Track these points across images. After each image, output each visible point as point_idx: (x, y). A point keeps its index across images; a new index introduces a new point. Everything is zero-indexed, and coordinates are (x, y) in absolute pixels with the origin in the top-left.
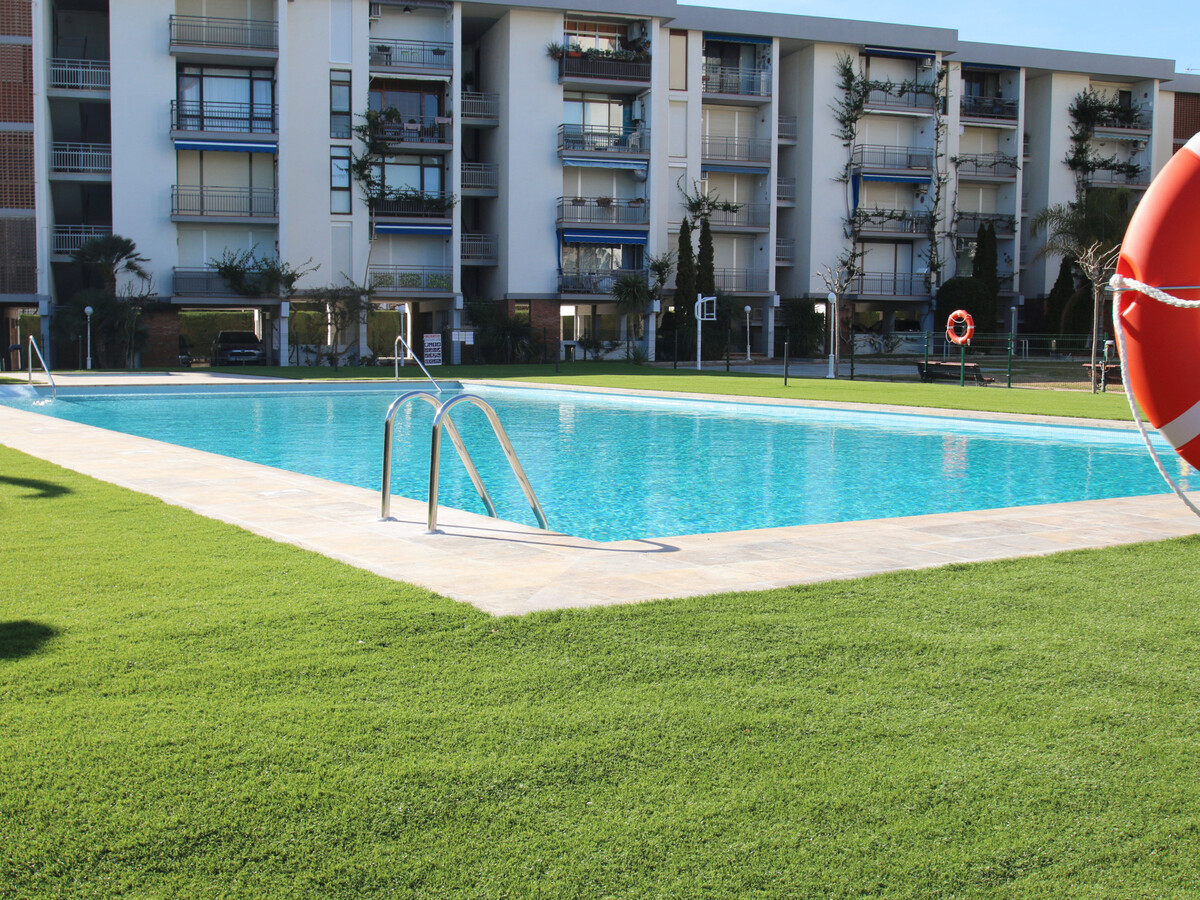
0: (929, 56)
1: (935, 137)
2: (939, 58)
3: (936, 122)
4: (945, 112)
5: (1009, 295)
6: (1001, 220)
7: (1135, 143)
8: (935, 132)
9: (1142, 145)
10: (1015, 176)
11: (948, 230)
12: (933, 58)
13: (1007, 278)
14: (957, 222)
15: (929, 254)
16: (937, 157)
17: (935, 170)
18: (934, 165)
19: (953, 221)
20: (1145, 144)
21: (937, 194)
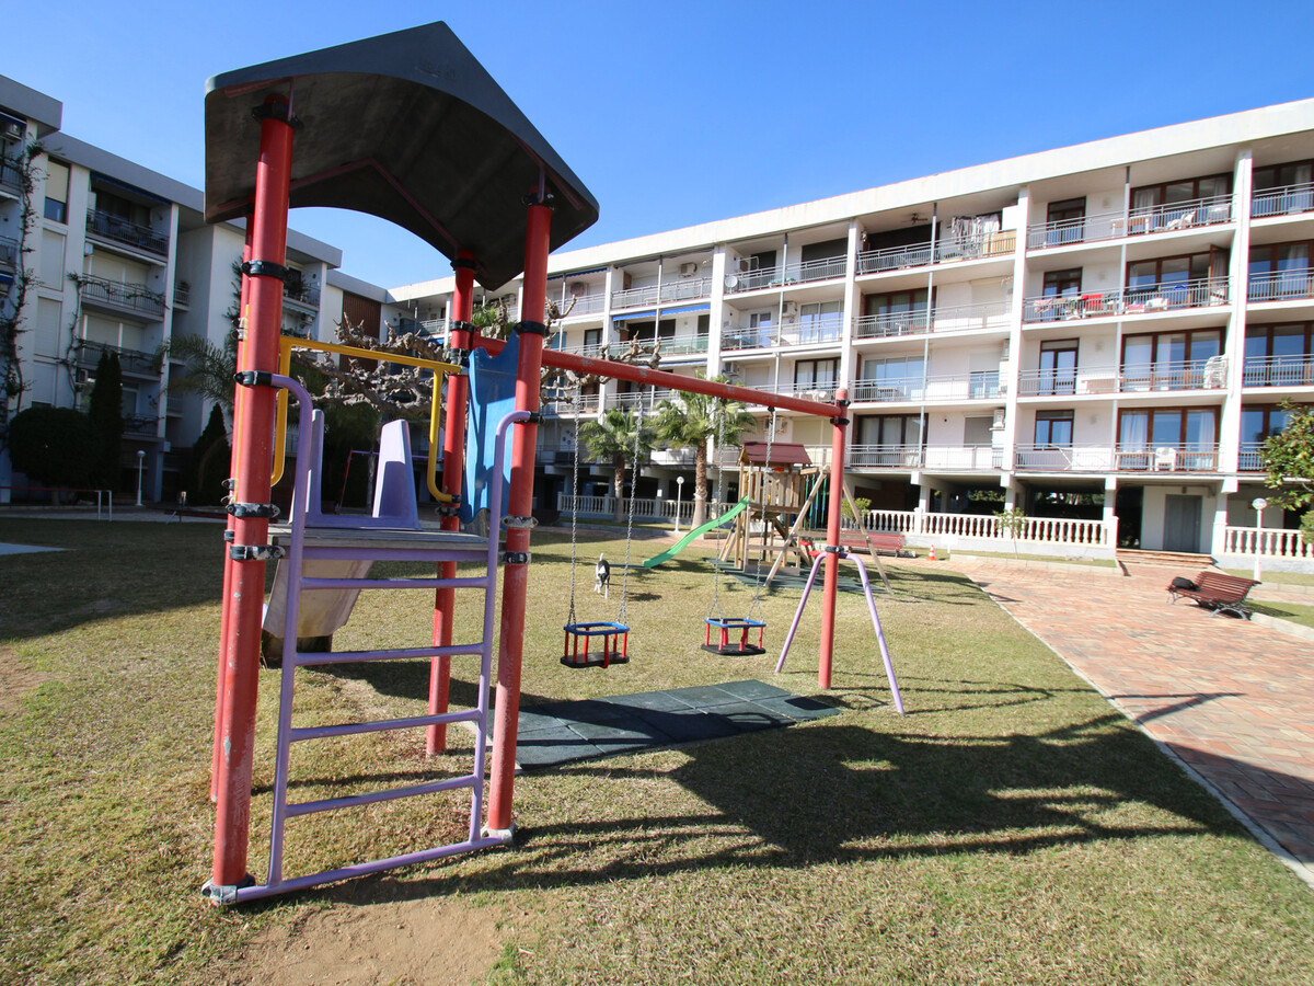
0: (17, 123)
1: (21, 226)
2: (32, 130)
3: (22, 207)
4: (64, 220)
5: (152, 440)
6: (141, 358)
7: (304, 316)
8: (21, 220)
9: (310, 319)
10: (163, 316)
11: (63, 356)
12: (22, 128)
13: (149, 422)
14: (76, 349)
15: (5, 373)
16: (22, 251)
17: (19, 268)
18: (18, 261)
19: (70, 348)
20: (313, 319)
21: (21, 297)
